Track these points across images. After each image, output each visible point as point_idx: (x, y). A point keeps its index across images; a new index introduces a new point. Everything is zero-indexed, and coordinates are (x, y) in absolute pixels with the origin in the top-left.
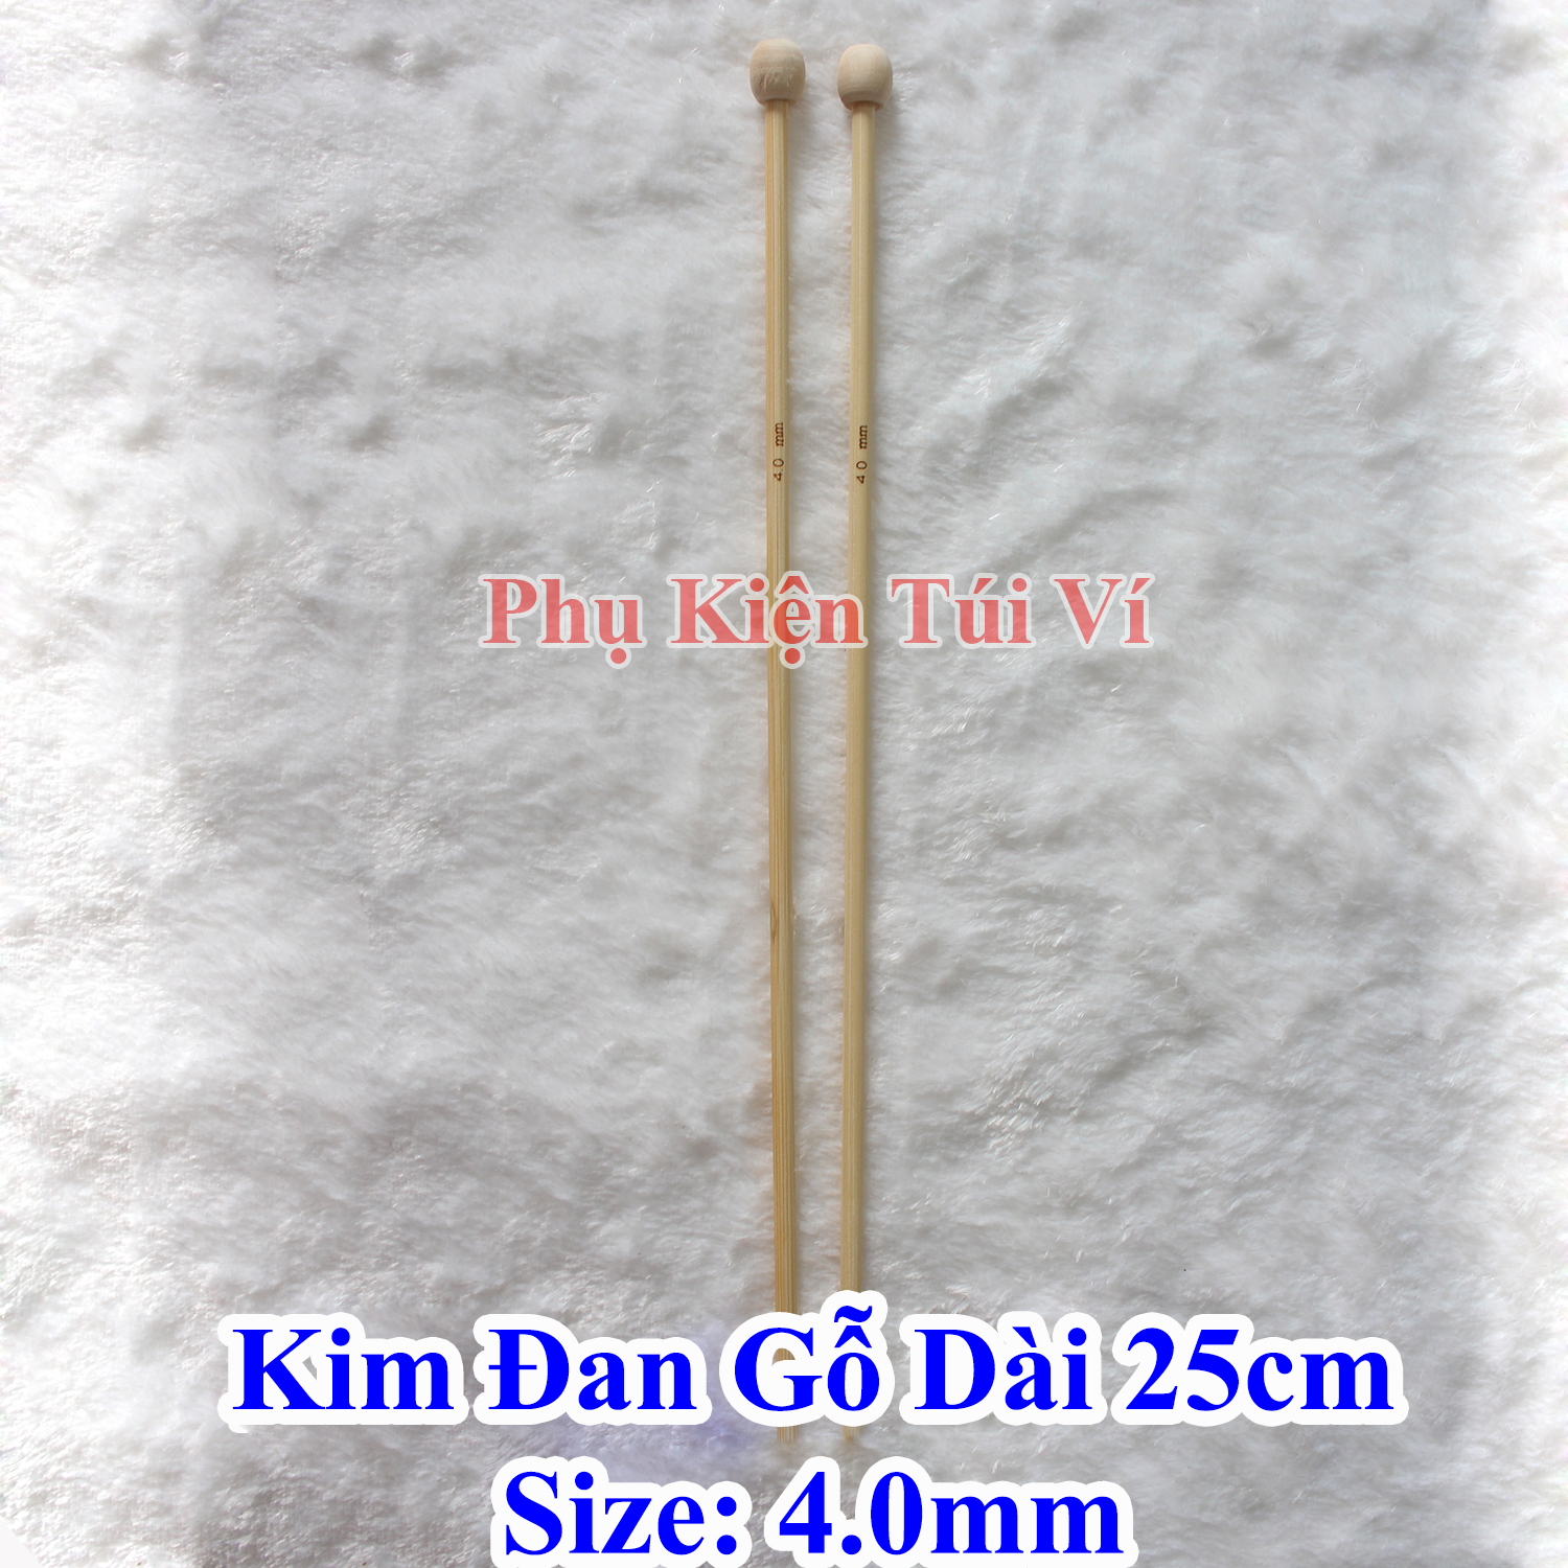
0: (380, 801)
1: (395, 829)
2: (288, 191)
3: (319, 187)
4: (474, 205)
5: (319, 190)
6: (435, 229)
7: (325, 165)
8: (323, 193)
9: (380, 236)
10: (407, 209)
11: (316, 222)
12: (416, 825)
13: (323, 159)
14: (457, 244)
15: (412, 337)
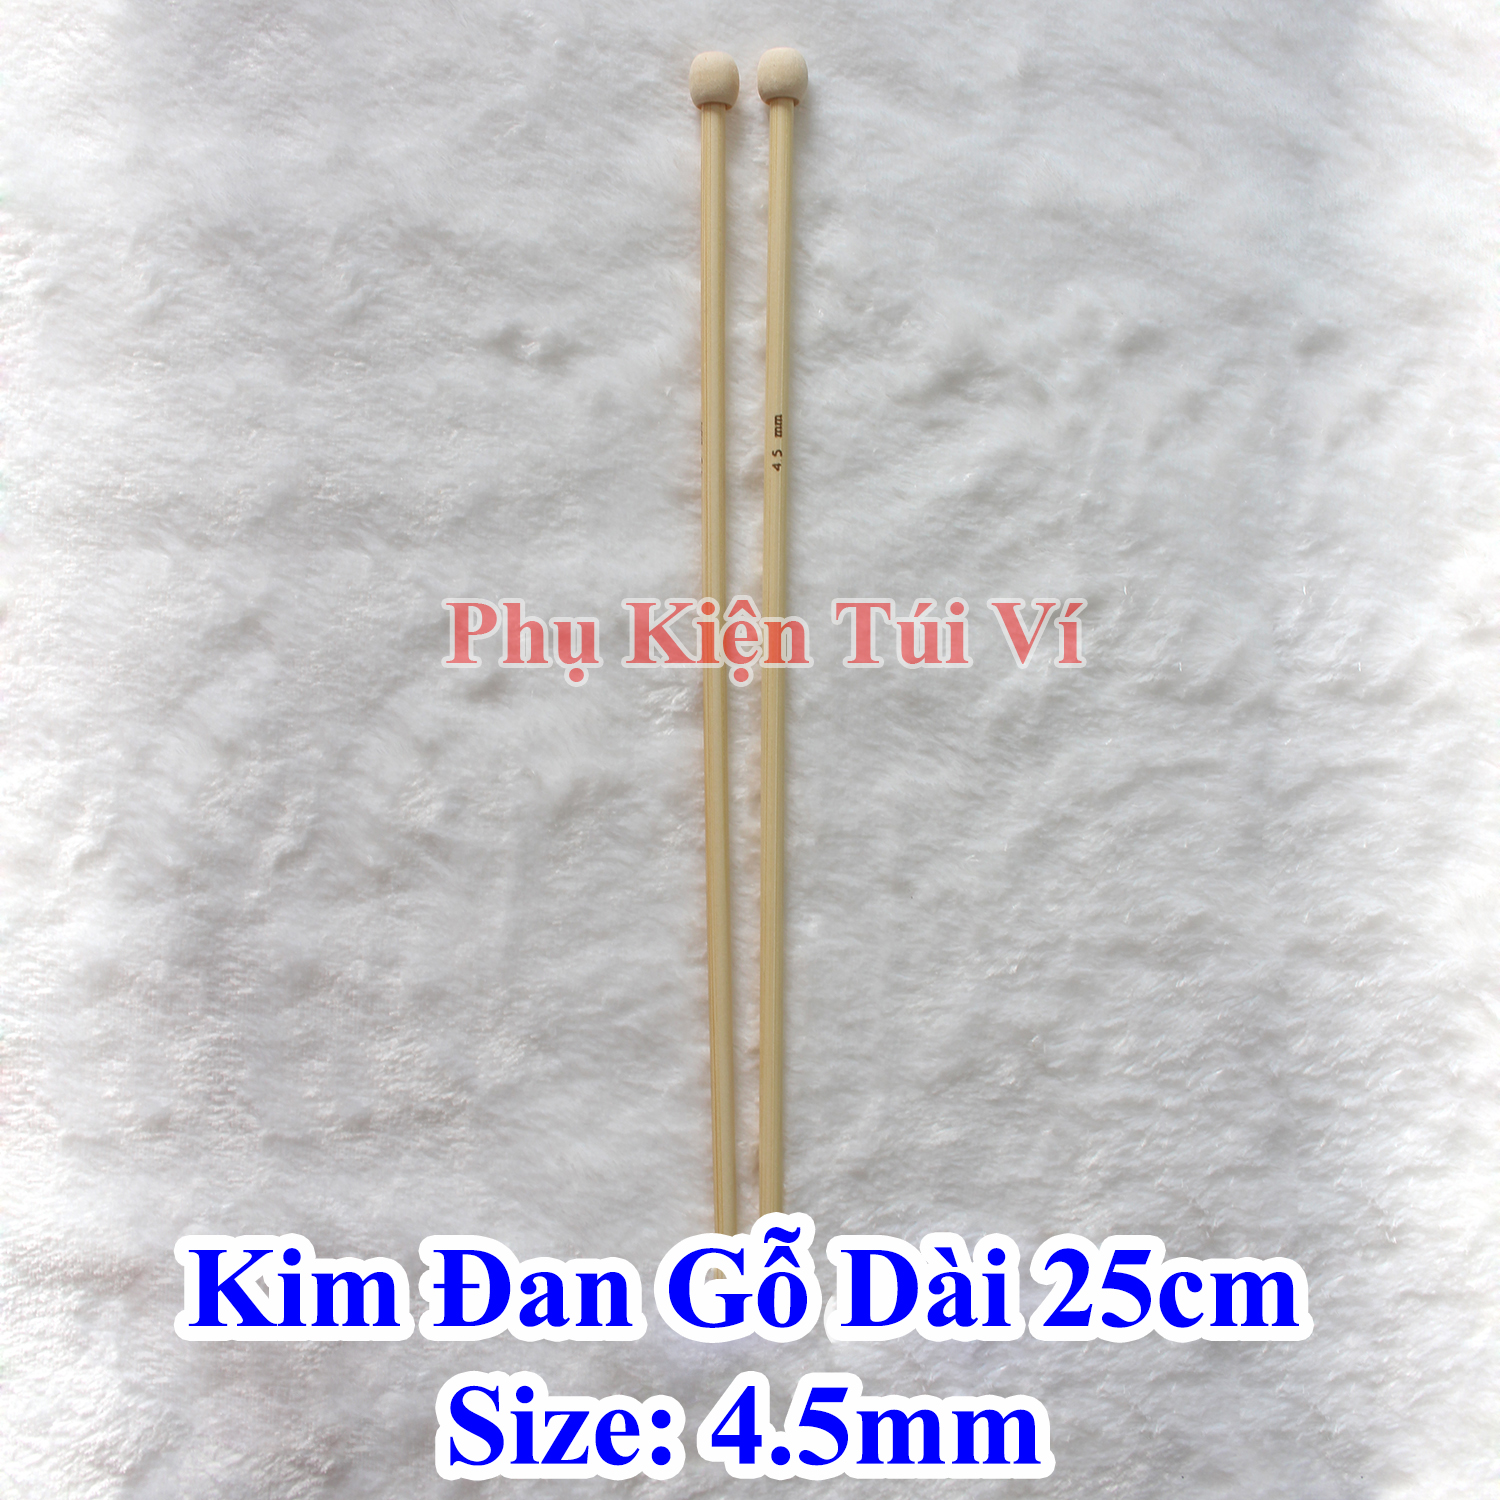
0: (485, 1018)
1: (497, 1043)
12: (518, 1041)
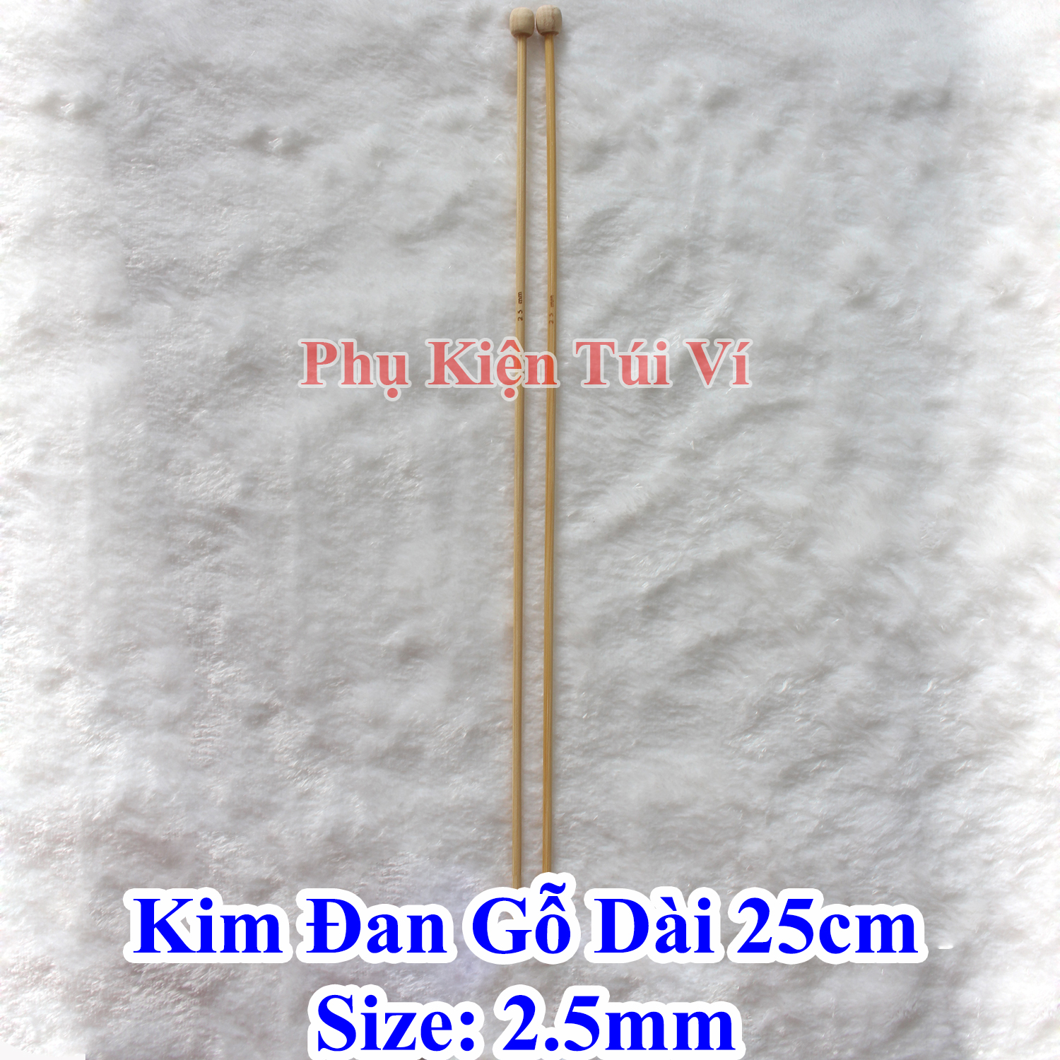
2: (201, 235)
3: (222, 231)
4: (328, 238)
5: (223, 233)
6: (302, 255)
7: (225, 216)
8: (225, 235)
9: (266, 262)
10: (283, 243)
11: (221, 255)
13: (224, 212)
14: (317, 265)
15: (291, 328)
